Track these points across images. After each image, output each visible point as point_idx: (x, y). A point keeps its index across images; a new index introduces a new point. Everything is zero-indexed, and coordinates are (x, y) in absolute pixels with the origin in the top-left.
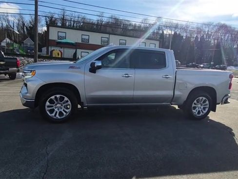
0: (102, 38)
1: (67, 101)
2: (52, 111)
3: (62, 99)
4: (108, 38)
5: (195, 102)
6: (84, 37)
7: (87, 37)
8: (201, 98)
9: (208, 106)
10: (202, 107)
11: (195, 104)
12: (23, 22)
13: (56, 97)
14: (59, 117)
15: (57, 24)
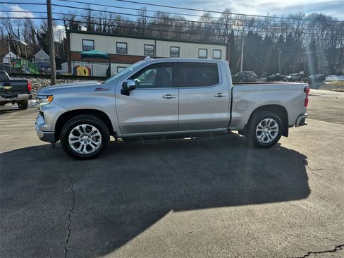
0: (146, 46)
1: (96, 132)
2: (77, 145)
3: (89, 129)
4: (155, 46)
5: (260, 125)
6: (119, 45)
7: (124, 46)
8: (267, 120)
9: (277, 130)
10: (270, 132)
11: (259, 128)
12: (31, 28)
13: (81, 128)
14: (87, 152)
15: (80, 28)
